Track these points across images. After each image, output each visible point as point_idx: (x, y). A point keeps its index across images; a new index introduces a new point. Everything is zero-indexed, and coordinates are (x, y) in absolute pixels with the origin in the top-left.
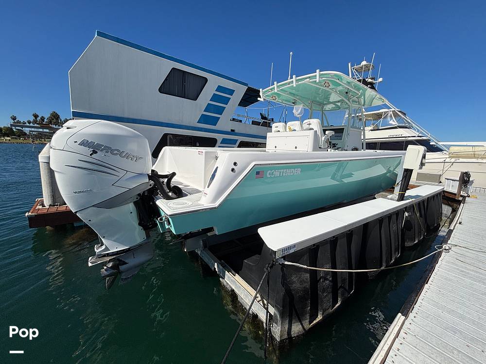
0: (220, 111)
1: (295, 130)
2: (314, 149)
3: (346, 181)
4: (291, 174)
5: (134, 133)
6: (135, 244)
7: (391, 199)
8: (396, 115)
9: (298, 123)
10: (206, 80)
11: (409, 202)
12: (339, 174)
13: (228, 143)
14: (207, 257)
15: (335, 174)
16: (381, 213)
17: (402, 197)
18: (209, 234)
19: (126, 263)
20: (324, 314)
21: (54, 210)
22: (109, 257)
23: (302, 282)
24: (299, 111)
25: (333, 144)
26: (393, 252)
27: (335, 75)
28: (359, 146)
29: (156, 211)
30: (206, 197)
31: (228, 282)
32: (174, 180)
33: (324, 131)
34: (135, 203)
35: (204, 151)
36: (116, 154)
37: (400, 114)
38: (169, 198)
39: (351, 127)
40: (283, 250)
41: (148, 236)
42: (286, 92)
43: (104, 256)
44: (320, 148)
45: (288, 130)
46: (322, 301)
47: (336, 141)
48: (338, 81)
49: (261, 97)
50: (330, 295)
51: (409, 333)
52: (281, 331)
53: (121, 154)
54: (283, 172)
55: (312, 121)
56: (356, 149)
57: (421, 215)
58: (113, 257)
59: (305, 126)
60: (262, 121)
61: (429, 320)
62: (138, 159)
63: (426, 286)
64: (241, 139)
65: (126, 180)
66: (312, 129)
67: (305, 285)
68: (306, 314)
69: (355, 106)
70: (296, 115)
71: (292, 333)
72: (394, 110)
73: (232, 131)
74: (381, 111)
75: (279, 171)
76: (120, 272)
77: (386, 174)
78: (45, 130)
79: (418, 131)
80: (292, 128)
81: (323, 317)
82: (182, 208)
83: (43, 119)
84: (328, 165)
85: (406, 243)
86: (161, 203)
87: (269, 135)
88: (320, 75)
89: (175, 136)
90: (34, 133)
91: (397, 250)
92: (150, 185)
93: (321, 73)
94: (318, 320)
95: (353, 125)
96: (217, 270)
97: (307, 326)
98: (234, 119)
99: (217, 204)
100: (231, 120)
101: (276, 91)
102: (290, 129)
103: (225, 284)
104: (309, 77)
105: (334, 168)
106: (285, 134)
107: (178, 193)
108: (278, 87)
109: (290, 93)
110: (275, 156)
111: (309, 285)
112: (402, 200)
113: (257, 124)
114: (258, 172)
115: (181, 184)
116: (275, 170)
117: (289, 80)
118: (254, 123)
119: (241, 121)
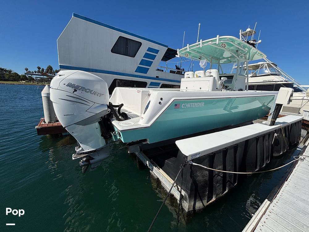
0: (150, 64)
1: (200, 77)
2: (213, 90)
3: (233, 111)
4: (198, 106)
5: (99, 78)
6: (99, 148)
7: (265, 124)
8: (269, 66)
9: (202, 72)
10: (141, 44)
11: (278, 127)
12: (229, 107)
13: (154, 85)
14: (142, 157)
15: (226, 107)
16: (258, 133)
17: (273, 123)
18: (144, 143)
19: (94, 159)
20: (217, 197)
21: (51, 125)
22: (83, 155)
23: (203, 176)
24: (204, 64)
25: (226, 86)
26: (265, 160)
27: (230, 39)
28: (244, 88)
29: (112, 128)
30: (142, 120)
31: (155, 173)
32: (123, 108)
33: (220, 77)
34: (100, 123)
35: (141, 90)
36: (88, 92)
37: (272, 65)
38: (120, 120)
39: (239, 75)
40: (192, 155)
41: (107, 143)
42: (195, 51)
43: (81, 154)
44: (217, 89)
45: (195, 76)
46: (216, 189)
47: (228, 84)
48: (231, 43)
49: (178, 54)
50: (221, 186)
51: (273, 213)
52: (189, 206)
53: (91, 91)
54: (192, 105)
55: (212, 70)
56: (241, 90)
57: (286, 136)
58: (86, 155)
59: (207, 74)
60: (176, 70)
61: (287, 205)
62: (101, 95)
63: (286, 183)
64: (162, 82)
65: (94, 108)
66: (212, 76)
67: (205, 178)
68: (205, 196)
69: (242, 60)
70: (202, 66)
71: (196, 207)
72: (268, 62)
73: (157, 77)
74: (259, 63)
75: (190, 104)
76: (90, 164)
77: (261, 107)
78: (44, 77)
79: (285, 77)
80: (198, 75)
81: (216, 199)
82: (128, 126)
83: (43, 70)
84: (223, 100)
85: (274, 154)
86: (115, 123)
87: (182, 80)
88: (219, 39)
89: (121, 80)
90: (38, 78)
91: (267, 158)
92: (109, 112)
93: (220, 37)
94: (212, 200)
95: (240, 73)
96: (148, 165)
97: (206, 204)
98: (158, 70)
99: (149, 125)
100: (156, 70)
101: (188, 50)
102: (197, 76)
103: (153, 174)
104: (211, 41)
105: (226, 103)
106: (194, 79)
107: (125, 117)
108: (189, 48)
109: (197, 52)
110: (187, 94)
111: (208, 178)
112: (273, 125)
113: (173, 72)
114: (176, 105)
115: (127, 111)
116: (187, 103)
117: (197, 43)
118: (171, 72)
119: (163, 71)
